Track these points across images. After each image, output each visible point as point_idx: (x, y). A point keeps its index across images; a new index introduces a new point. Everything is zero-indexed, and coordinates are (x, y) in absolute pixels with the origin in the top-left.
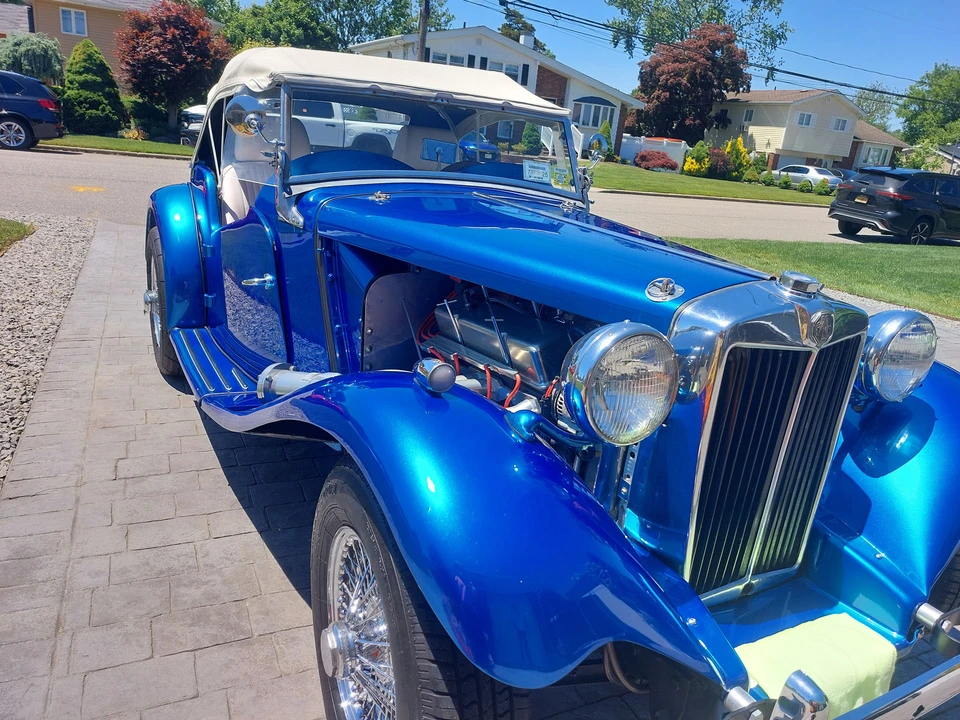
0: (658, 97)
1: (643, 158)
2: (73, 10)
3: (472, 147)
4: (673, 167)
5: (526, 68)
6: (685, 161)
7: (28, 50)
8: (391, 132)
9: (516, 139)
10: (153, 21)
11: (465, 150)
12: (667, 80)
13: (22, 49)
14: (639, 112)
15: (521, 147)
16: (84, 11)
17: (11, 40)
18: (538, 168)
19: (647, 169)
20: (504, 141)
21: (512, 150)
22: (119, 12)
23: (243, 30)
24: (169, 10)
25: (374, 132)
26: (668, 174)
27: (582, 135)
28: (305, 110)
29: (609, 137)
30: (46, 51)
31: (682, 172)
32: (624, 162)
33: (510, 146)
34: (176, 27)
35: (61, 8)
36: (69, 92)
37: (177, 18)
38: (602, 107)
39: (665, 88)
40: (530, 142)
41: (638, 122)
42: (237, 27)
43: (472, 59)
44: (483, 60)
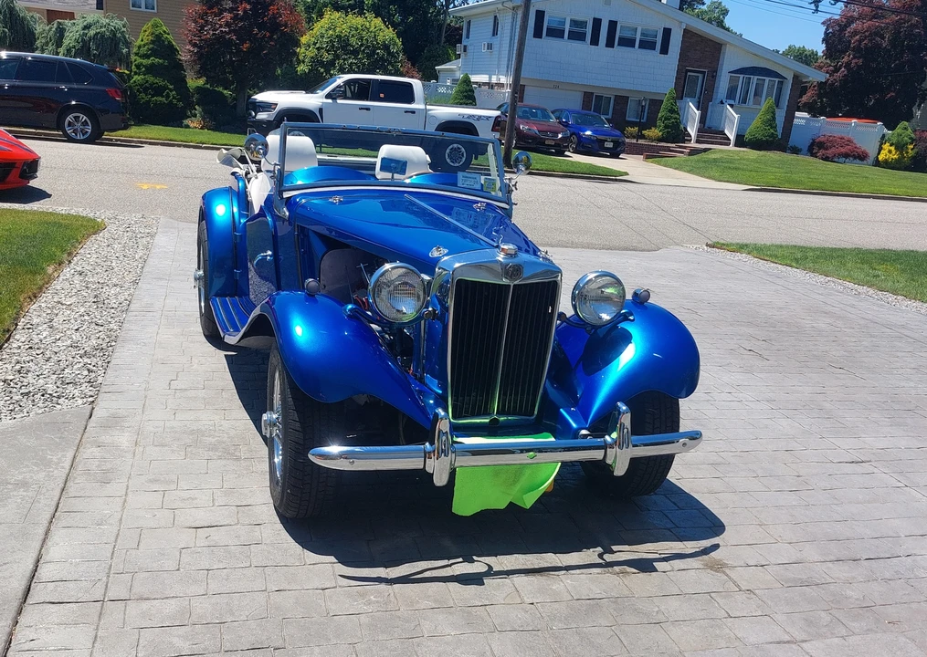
0: (848, 65)
1: (821, 145)
3: (588, 133)
4: (862, 157)
5: (667, 32)
6: (880, 149)
9: (651, 123)
11: (579, 137)
12: (860, 41)
13: (92, 32)
14: (821, 85)
15: (654, 132)
17: (80, 23)
19: (826, 159)
20: (633, 124)
21: (643, 137)
26: (850, 167)
27: (736, 116)
28: (382, 95)
29: (774, 118)
31: (877, 163)
32: (795, 151)
33: (640, 131)
36: (135, 77)
38: (767, 79)
39: (857, 50)
40: (666, 127)
41: (820, 96)
43: (597, 22)
44: (613, 25)
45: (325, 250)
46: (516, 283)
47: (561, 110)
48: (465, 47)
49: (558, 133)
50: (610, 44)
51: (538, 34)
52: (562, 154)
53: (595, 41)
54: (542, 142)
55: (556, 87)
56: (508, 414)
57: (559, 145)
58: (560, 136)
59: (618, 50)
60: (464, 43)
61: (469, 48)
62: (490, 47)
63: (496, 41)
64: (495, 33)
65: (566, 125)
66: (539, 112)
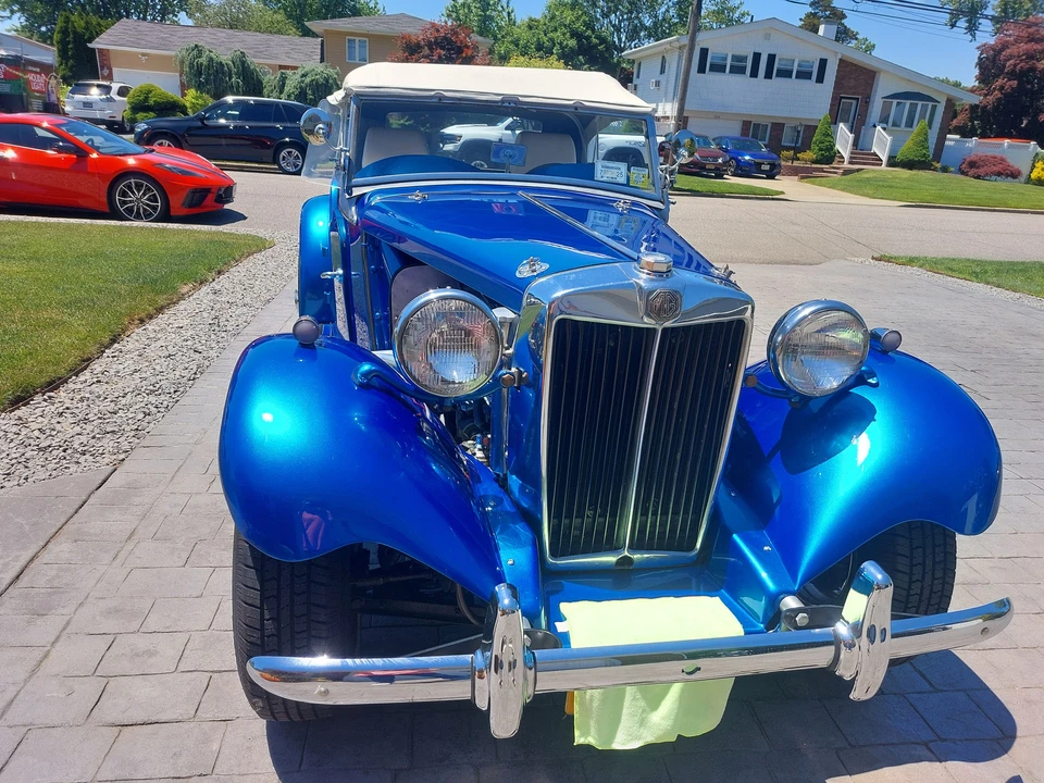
0: (1002, 88)
1: (972, 164)
2: (357, 39)
3: (747, 158)
4: (1014, 175)
5: (823, 63)
6: (1033, 167)
7: (313, 81)
9: (806, 147)
10: (422, 43)
11: (738, 161)
12: (1015, 65)
13: (308, 80)
14: (974, 108)
15: (809, 155)
16: (367, 39)
17: (300, 72)
18: (612, 168)
19: (978, 177)
21: (798, 159)
22: (393, 37)
23: (517, 45)
24: (438, 31)
25: (627, 145)
26: (1003, 184)
27: (889, 138)
29: (926, 140)
30: (327, 80)
31: (1029, 181)
32: (945, 170)
33: (795, 154)
35: (348, 37)
37: (445, 38)
38: (920, 103)
39: (1012, 75)
40: (821, 150)
41: (972, 119)
42: (512, 42)
43: (757, 56)
44: (772, 58)
45: (399, 266)
46: (668, 324)
47: (721, 138)
48: (635, 85)
49: (716, 158)
50: (768, 75)
51: (701, 70)
52: (720, 176)
53: (754, 74)
54: (703, 168)
55: (717, 117)
57: (719, 169)
58: (720, 161)
59: (776, 81)
61: (639, 88)
62: (658, 84)
63: (662, 78)
64: (662, 72)
65: (726, 151)
66: (701, 140)
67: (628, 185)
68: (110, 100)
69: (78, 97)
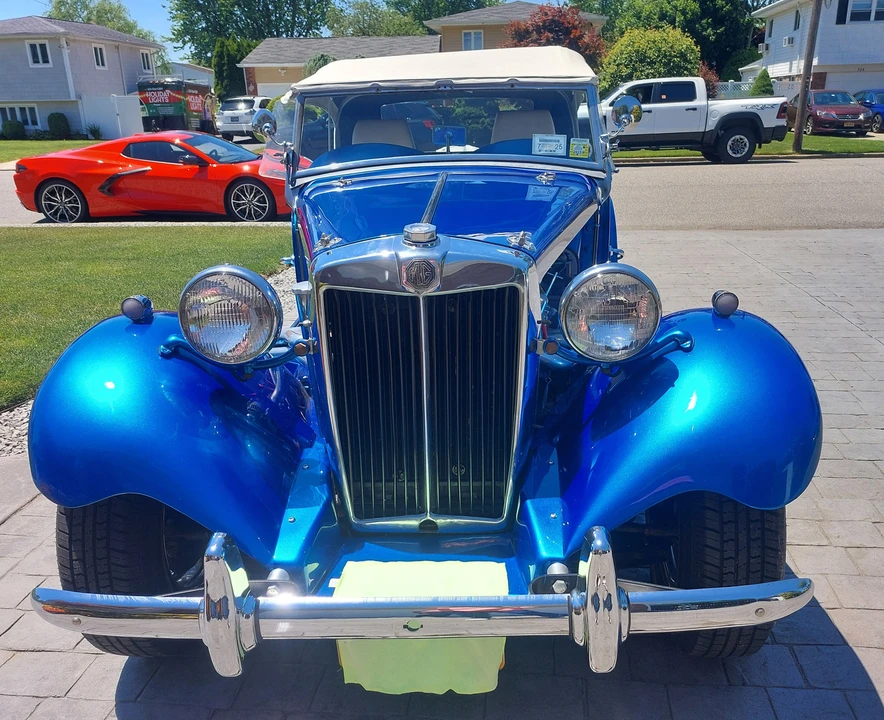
2: (472, 32)
8: (764, 107)
10: (531, 28)
11: (883, 116)
16: (482, 31)
18: (551, 141)
22: (502, 26)
24: (546, 14)
25: (744, 110)
28: (664, 97)
34: (551, 31)
35: (464, 31)
36: (458, 110)
37: (553, 21)
47: (864, 92)
48: (767, 45)
49: (858, 115)
51: (841, 20)
52: (863, 134)
54: (840, 125)
55: (861, 69)
56: (455, 513)
57: (859, 126)
58: (861, 117)
60: (766, 42)
61: (771, 47)
62: (791, 41)
63: (797, 35)
64: (797, 26)
65: (870, 106)
66: (839, 97)
67: (567, 157)
68: (253, 112)
69: (227, 113)
